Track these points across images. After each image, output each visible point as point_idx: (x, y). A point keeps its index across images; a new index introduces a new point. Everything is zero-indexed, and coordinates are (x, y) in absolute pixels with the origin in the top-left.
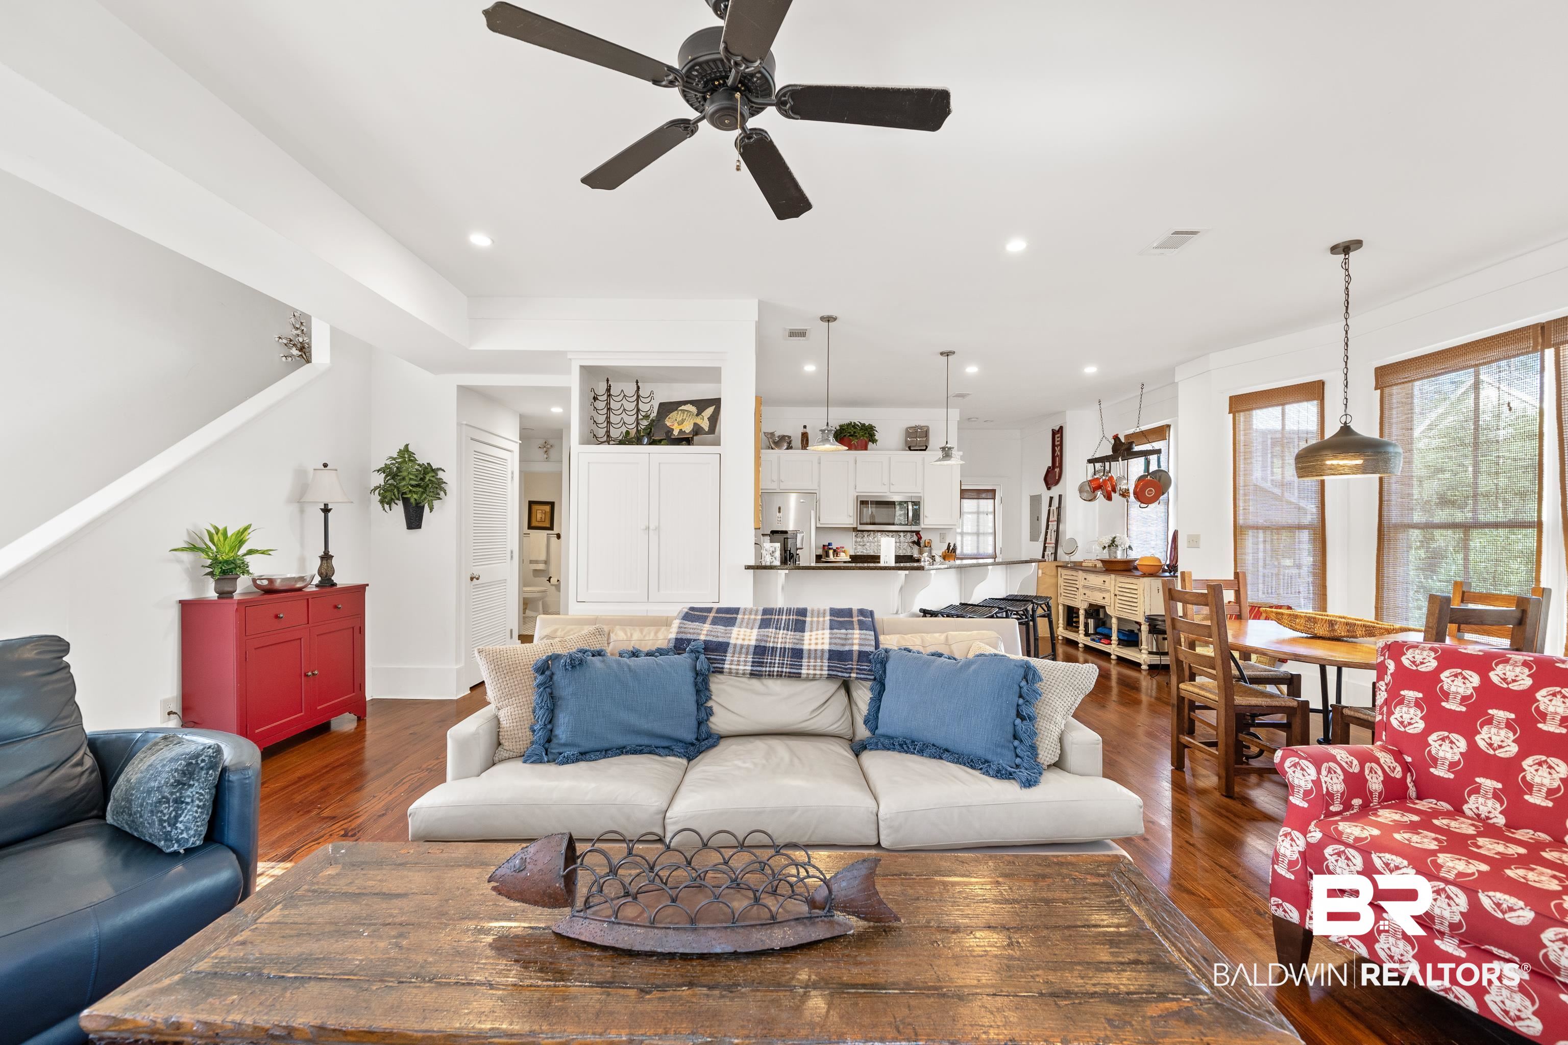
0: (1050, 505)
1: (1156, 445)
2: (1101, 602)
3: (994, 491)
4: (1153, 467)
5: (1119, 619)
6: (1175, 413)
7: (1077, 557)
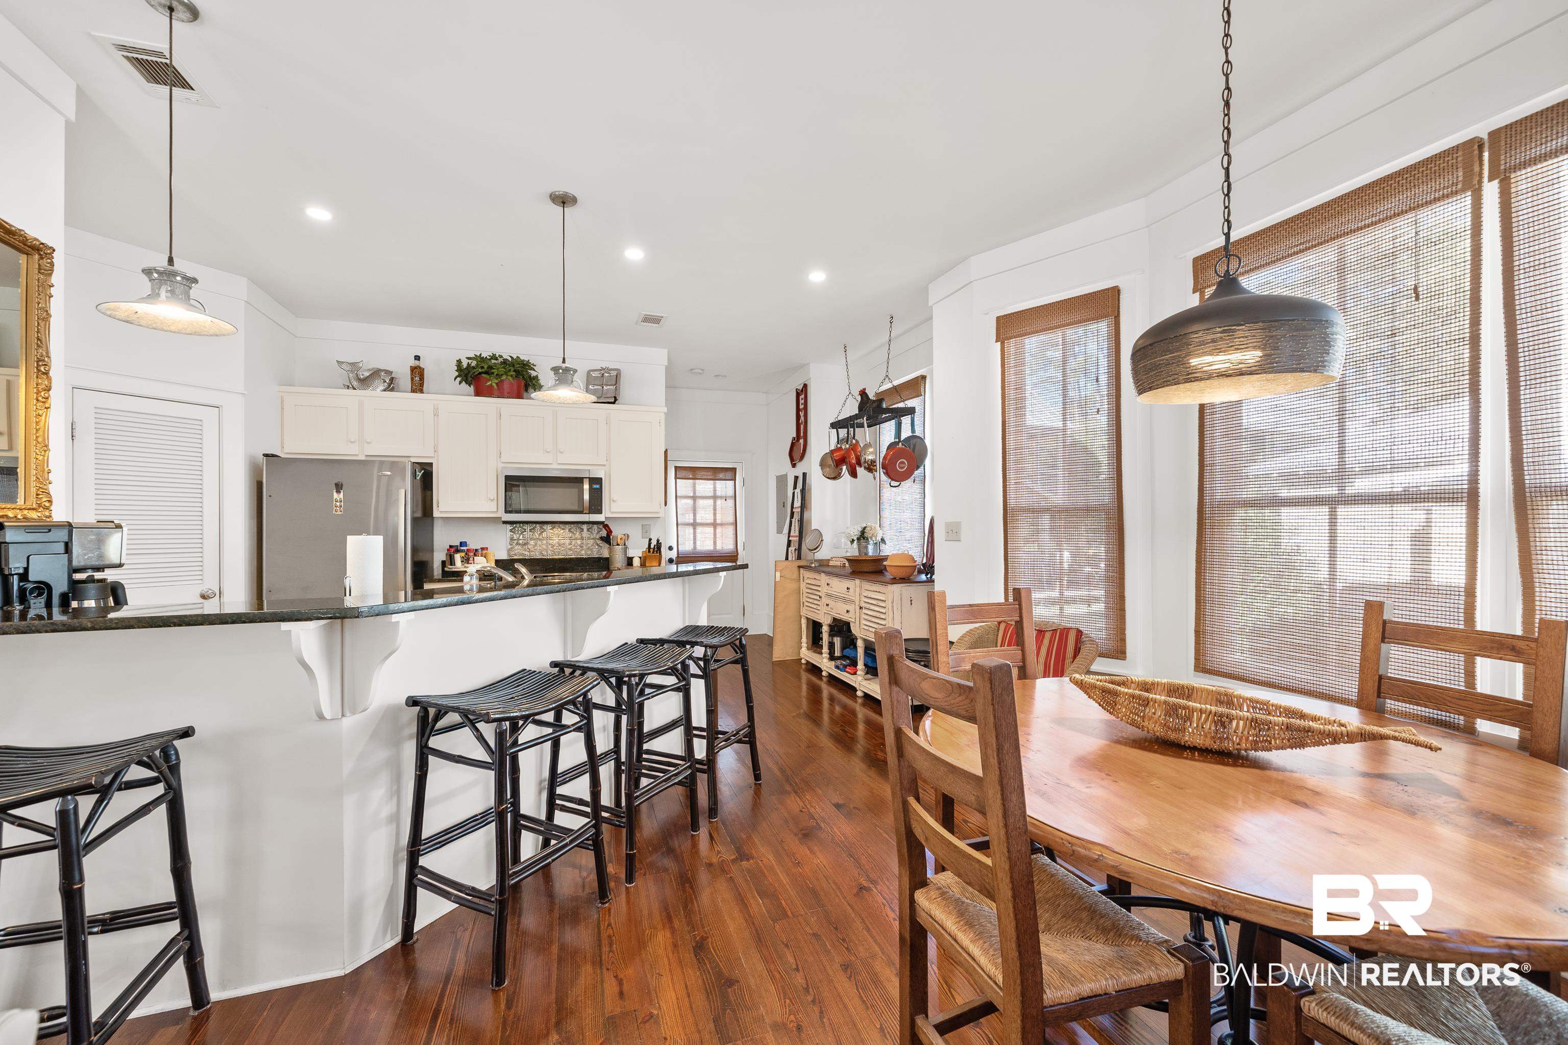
0: (795, 488)
1: (910, 403)
2: (845, 617)
3: (734, 470)
4: (906, 433)
5: (865, 640)
6: (930, 361)
7: (822, 554)
